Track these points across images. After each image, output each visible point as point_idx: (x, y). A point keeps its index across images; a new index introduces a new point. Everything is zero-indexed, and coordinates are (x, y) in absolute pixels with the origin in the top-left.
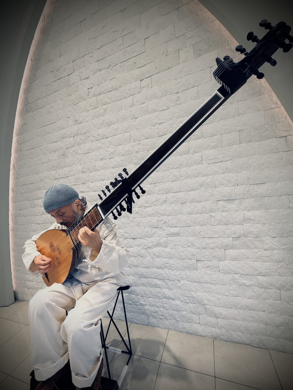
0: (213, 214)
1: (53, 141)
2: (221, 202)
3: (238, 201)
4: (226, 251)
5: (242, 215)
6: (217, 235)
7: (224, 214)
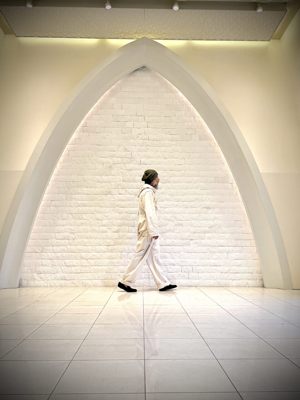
0: (201, 215)
1: (103, 156)
2: (205, 208)
3: (212, 209)
4: (205, 234)
5: (214, 216)
6: (202, 225)
7: (206, 215)
